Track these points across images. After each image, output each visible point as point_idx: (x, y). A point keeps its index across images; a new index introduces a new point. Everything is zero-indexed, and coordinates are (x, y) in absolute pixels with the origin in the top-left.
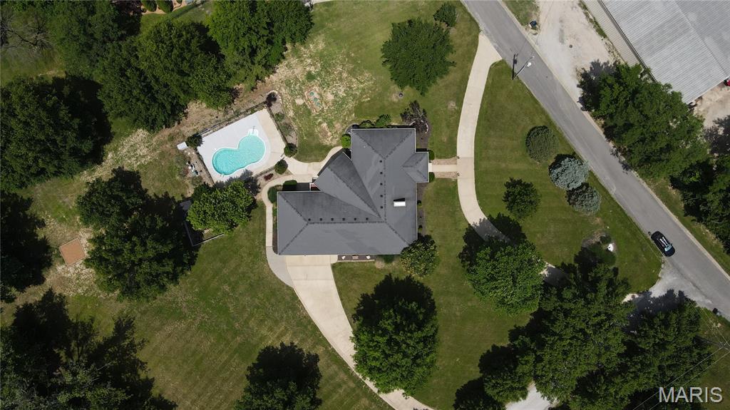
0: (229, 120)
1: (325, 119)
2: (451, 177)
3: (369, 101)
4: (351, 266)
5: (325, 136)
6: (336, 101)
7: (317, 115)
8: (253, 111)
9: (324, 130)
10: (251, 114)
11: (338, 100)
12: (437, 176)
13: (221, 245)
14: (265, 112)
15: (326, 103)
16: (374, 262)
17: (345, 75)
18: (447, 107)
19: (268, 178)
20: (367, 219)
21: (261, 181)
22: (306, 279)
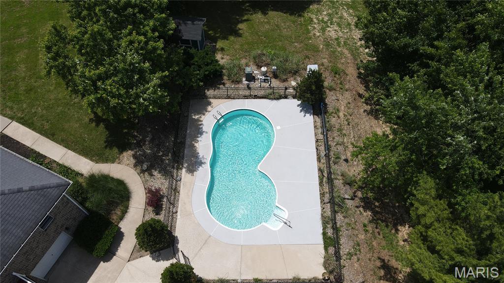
0: (330, 181)
8: (331, 242)
10: (324, 234)
19: (155, 200)
21: (159, 182)
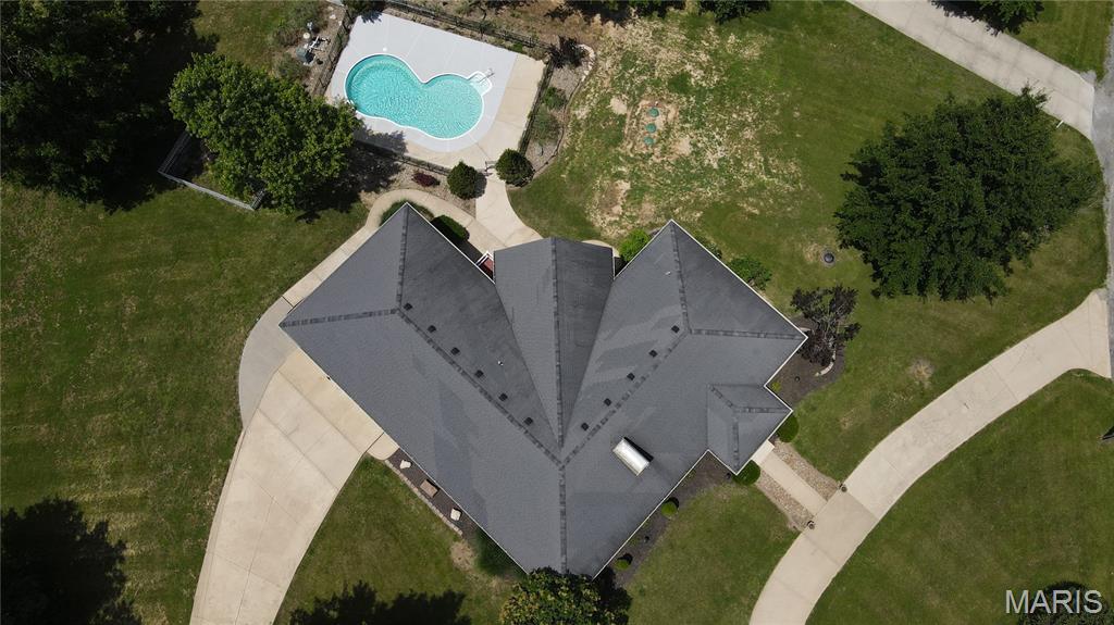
0: (461, 25)
1: (634, 176)
2: (789, 515)
3: (752, 216)
4: (401, 497)
5: (606, 206)
6: (687, 162)
7: (627, 157)
8: (517, 47)
9: (613, 193)
10: (509, 49)
11: (693, 163)
12: (761, 483)
13: (210, 219)
14: (537, 68)
15: (664, 151)
16: (456, 538)
17: (748, 134)
18: (907, 365)
19: (425, 180)
20: (529, 421)
21: (406, 175)
22: (287, 436)
